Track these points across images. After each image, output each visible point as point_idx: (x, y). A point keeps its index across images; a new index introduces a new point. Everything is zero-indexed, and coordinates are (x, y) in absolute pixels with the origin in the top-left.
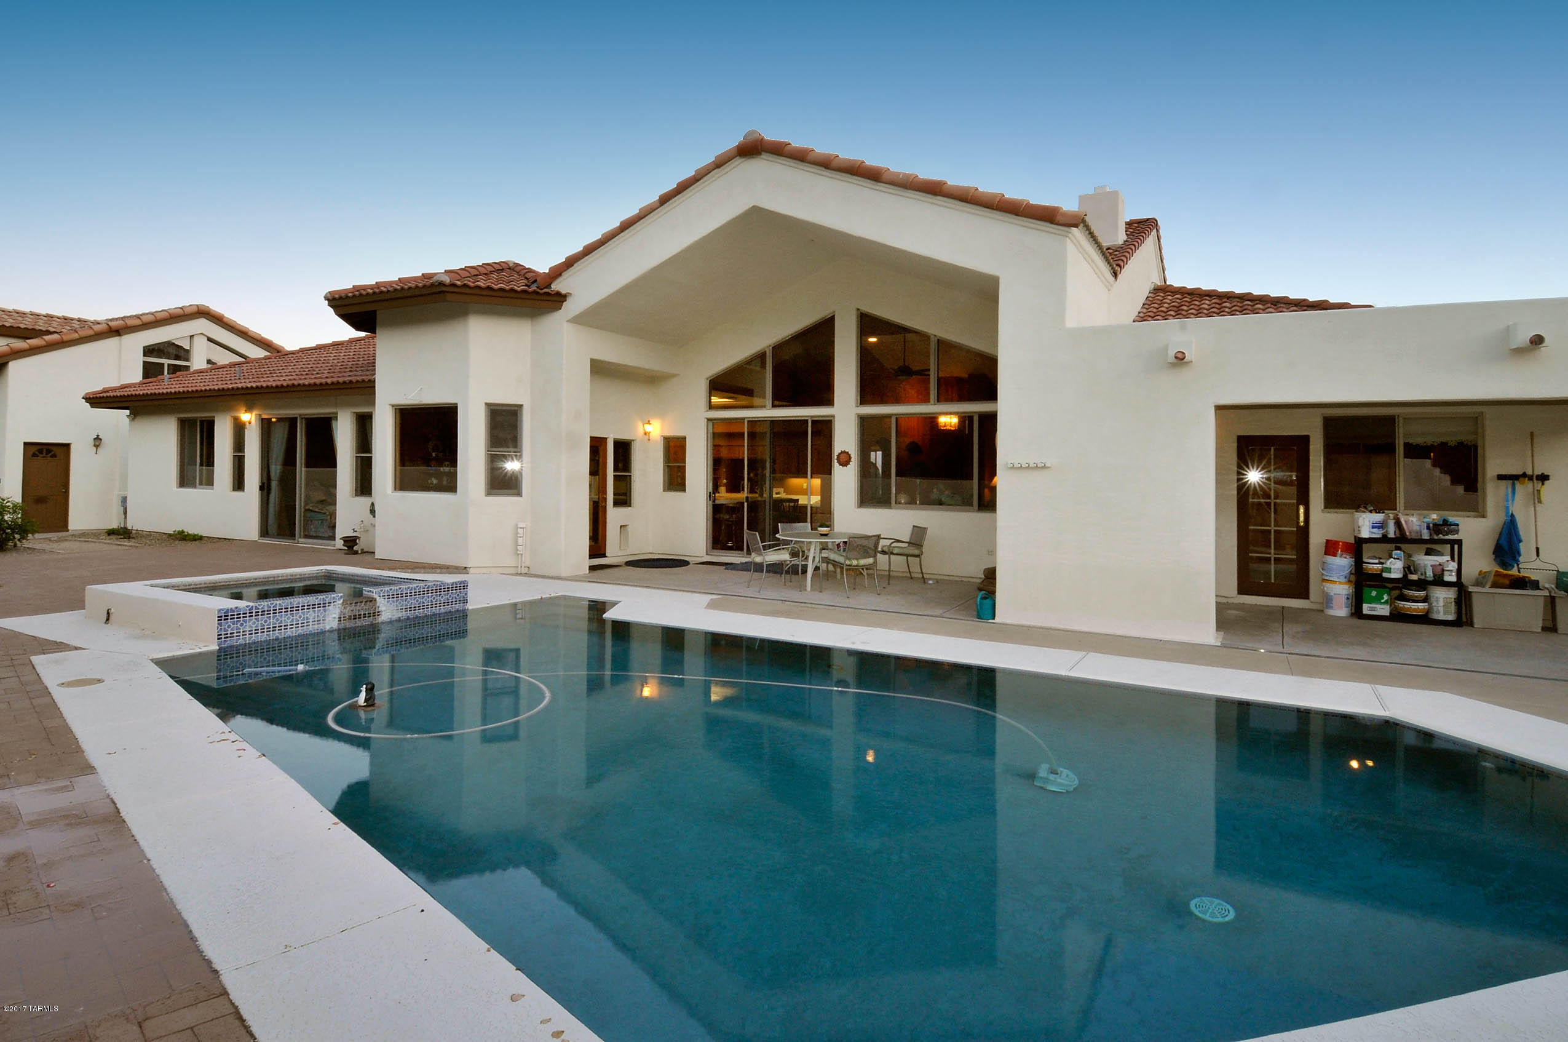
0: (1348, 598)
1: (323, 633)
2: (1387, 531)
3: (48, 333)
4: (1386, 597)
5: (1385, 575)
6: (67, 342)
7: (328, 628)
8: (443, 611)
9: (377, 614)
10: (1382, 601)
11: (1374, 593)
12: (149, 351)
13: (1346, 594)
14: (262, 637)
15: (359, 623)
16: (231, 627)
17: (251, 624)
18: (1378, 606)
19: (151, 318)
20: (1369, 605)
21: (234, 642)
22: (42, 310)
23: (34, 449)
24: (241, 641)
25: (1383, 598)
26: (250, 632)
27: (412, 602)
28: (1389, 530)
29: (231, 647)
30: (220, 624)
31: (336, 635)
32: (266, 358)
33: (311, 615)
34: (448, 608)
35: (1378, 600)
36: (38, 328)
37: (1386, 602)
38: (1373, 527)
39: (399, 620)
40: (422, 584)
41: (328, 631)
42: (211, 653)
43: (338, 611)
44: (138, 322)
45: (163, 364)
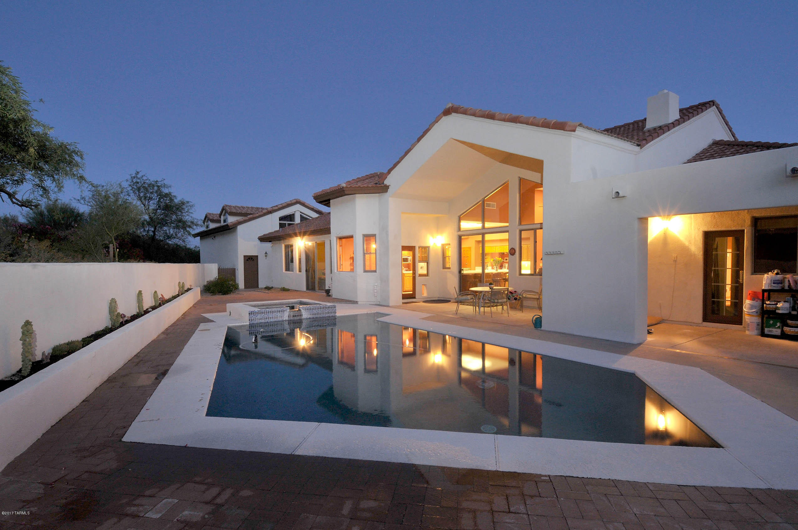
0: (758, 325)
1: (283, 321)
2: (784, 285)
3: (251, 214)
4: (778, 324)
5: (777, 311)
6: (255, 217)
7: (284, 319)
8: (326, 316)
9: (301, 315)
10: (776, 327)
11: (771, 322)
12: (281, 219)
13: (756, 323)
14: (263, 321)
15: (296, 318)
16: (253, 317)
17: (259, 316)
18: (774, 330)
19: (280, 206)
20: (769, 329)
21: (254, 322)
22: (250, 206)
23: (247, 258)
24: (256, 322)
25: (777, 325)
26: (259, 319)
27: (315, 312)
28: (785, 285)
29: (253, 324)
30: (250, 316)
31: (287, 322)
32: (318, 217)
33: (279, 314)
34: (328, 315)
35: (774, 326)
36: (248, 212)
37: (779, 327)
38: (774, 283)
39: (310, 318)
40: (318, 305)
41: (285, 320)
42: (247, 325)
43: (288, 314)
44: (277, 208)
45: (286, 224)
